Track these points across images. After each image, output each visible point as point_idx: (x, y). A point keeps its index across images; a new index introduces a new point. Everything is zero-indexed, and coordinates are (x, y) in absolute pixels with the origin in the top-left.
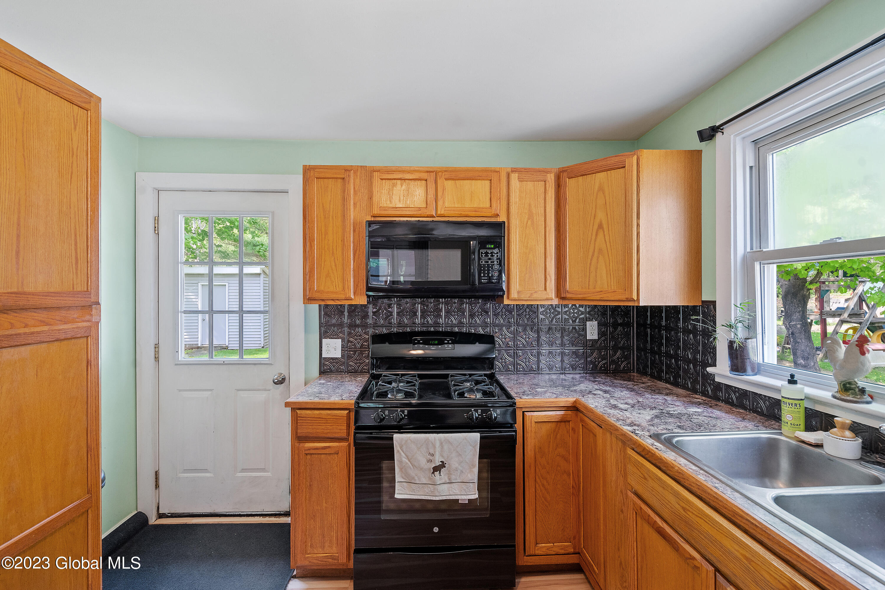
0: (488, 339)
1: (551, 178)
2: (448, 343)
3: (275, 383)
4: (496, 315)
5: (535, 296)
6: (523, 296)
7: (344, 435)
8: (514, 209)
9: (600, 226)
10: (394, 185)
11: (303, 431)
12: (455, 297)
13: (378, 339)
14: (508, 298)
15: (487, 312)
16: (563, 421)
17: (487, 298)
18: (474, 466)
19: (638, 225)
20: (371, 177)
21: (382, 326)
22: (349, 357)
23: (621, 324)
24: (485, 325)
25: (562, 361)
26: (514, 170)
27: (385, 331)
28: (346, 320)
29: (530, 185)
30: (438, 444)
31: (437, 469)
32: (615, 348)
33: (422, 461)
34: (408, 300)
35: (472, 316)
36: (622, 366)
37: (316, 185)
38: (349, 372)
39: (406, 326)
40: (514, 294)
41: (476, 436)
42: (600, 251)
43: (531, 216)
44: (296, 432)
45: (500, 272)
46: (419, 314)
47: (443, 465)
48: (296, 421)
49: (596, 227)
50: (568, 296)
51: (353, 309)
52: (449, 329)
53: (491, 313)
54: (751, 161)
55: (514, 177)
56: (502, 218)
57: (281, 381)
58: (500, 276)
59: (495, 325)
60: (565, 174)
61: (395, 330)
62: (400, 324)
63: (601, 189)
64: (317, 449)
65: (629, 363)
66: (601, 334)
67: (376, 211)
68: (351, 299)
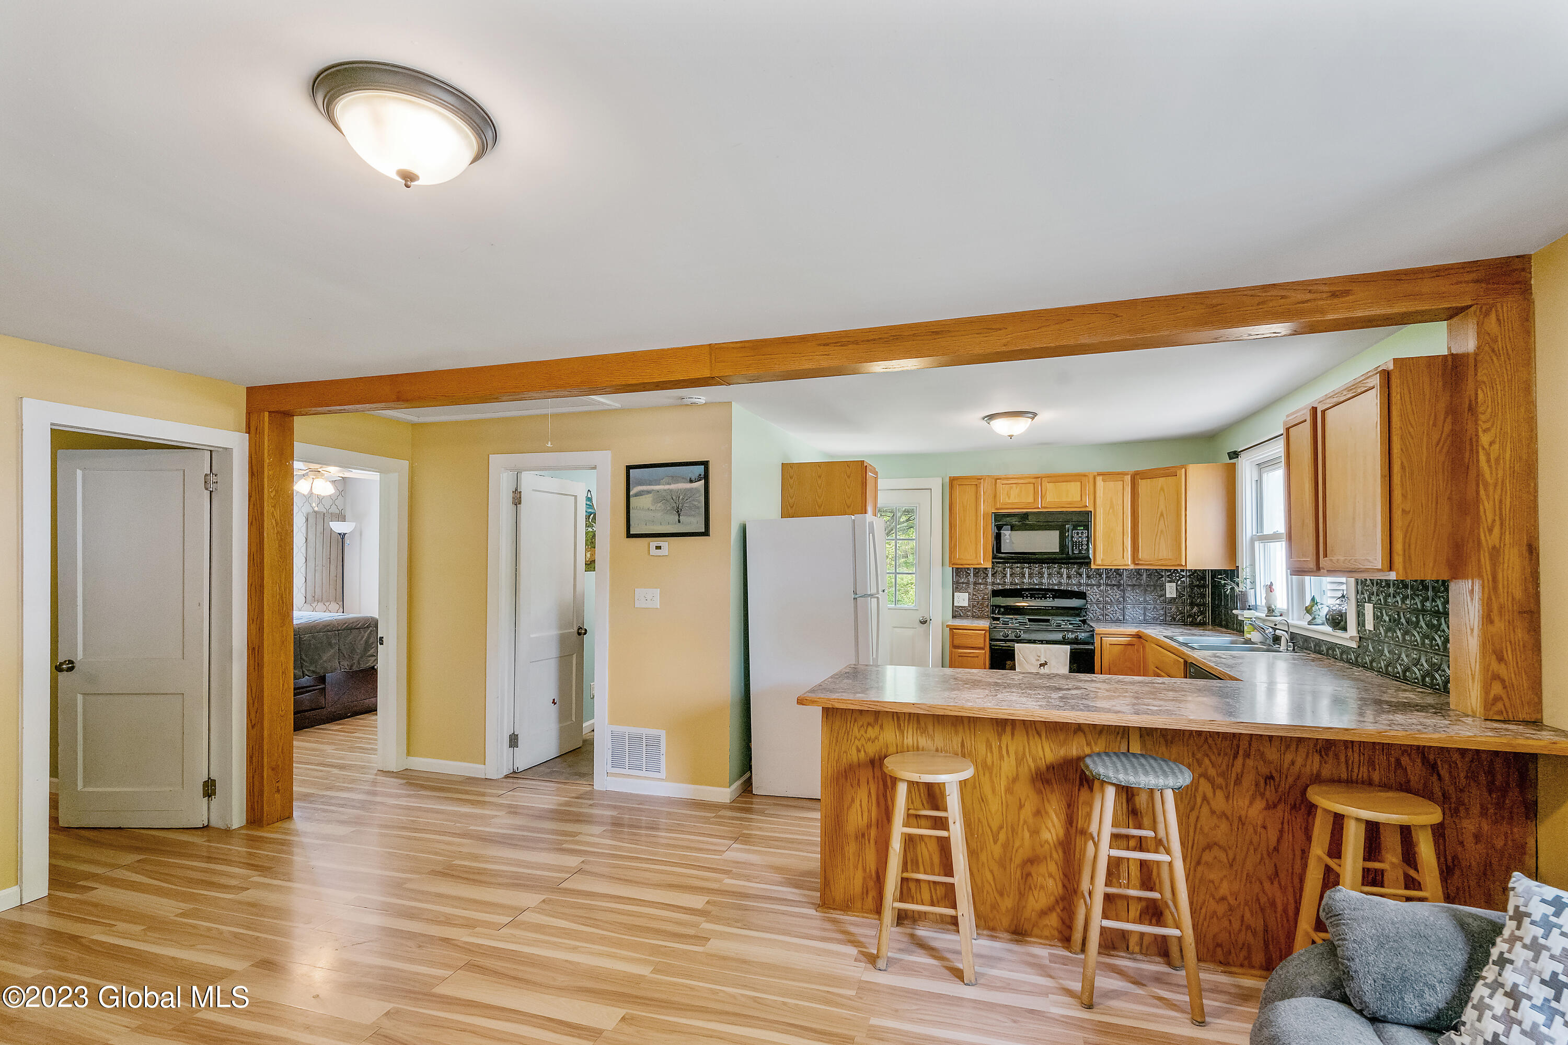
0: (1081, 595)
1: (1128, 479)
2: (1049, 597)
3: (921, 622)
4: (1088, 577)
5: (1115, 563)
6: (1105, 563)
7: (982, 646)
8: (1099, 502)
9: (1162, 515)
10: (1011, 488)
11: (956, 642)
12: (1055, 563)
13: (996, 593)
14: (1094, 563)
15: (1081, 575)
16: (1130, 645)
17: (1081, 564)
18: (1066, 665)
19: (1186, 515)
20: (996, 481)
21: (999, 584)
22: (974, 606)
23: (1197, 586)
24: (1080, 584)
25: (1145, 614)
26: (1099, 474)
27: (1000, 587)
28: (972, 579)
29: (1112, 483)
30: (1043, 651)
31: (1041, 665)
32: (1192, 604)
33: (1033, 660)
34: (1019, 565)
35: (1069, 577)
36: (1198, 620)
37: (957, 491)
38: (973, 617)
39: (1017, 584)
40: (1099, 561)
41: (1068, 647)
42: (1162, 531)
43: (1112, 507)
44: (953, 640)
45: (1088, 545)
46: (1027, 575)
47: (1046, 663)
48: (952, 636)
49: (1159, 514)
50: (1140, 562)
51: (977, 571)
52: (1051, 587)
53: (1084, 576)
54: (1255, 477)
55: (1099, 479)
56: (1091, 509)
57: (923, 622)
58: (1088, 549)
59: (1088, 585)
60: (1138, 476)
61: (1008, 587)
62: (1011, 583)
63: (1162, 489)
64: (965, 653)
65: (1205, 617)
66: (1180, 595)
67: (998, 506)
68: (981, 564)
